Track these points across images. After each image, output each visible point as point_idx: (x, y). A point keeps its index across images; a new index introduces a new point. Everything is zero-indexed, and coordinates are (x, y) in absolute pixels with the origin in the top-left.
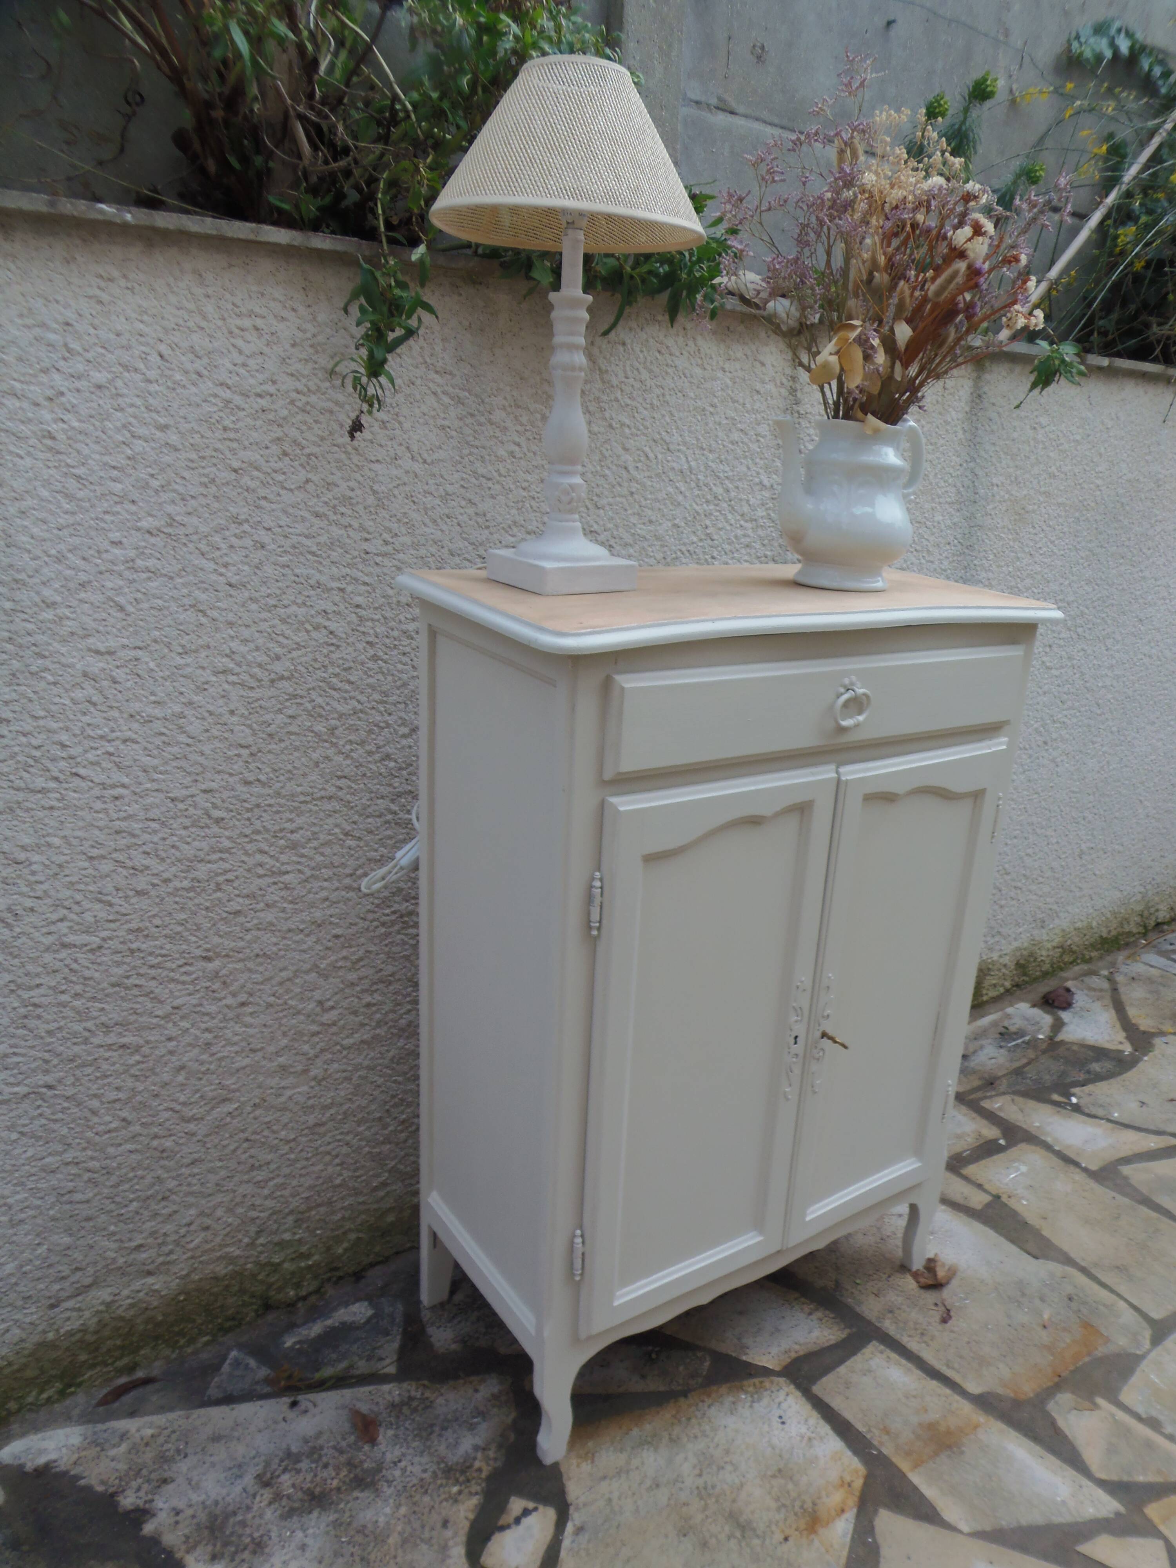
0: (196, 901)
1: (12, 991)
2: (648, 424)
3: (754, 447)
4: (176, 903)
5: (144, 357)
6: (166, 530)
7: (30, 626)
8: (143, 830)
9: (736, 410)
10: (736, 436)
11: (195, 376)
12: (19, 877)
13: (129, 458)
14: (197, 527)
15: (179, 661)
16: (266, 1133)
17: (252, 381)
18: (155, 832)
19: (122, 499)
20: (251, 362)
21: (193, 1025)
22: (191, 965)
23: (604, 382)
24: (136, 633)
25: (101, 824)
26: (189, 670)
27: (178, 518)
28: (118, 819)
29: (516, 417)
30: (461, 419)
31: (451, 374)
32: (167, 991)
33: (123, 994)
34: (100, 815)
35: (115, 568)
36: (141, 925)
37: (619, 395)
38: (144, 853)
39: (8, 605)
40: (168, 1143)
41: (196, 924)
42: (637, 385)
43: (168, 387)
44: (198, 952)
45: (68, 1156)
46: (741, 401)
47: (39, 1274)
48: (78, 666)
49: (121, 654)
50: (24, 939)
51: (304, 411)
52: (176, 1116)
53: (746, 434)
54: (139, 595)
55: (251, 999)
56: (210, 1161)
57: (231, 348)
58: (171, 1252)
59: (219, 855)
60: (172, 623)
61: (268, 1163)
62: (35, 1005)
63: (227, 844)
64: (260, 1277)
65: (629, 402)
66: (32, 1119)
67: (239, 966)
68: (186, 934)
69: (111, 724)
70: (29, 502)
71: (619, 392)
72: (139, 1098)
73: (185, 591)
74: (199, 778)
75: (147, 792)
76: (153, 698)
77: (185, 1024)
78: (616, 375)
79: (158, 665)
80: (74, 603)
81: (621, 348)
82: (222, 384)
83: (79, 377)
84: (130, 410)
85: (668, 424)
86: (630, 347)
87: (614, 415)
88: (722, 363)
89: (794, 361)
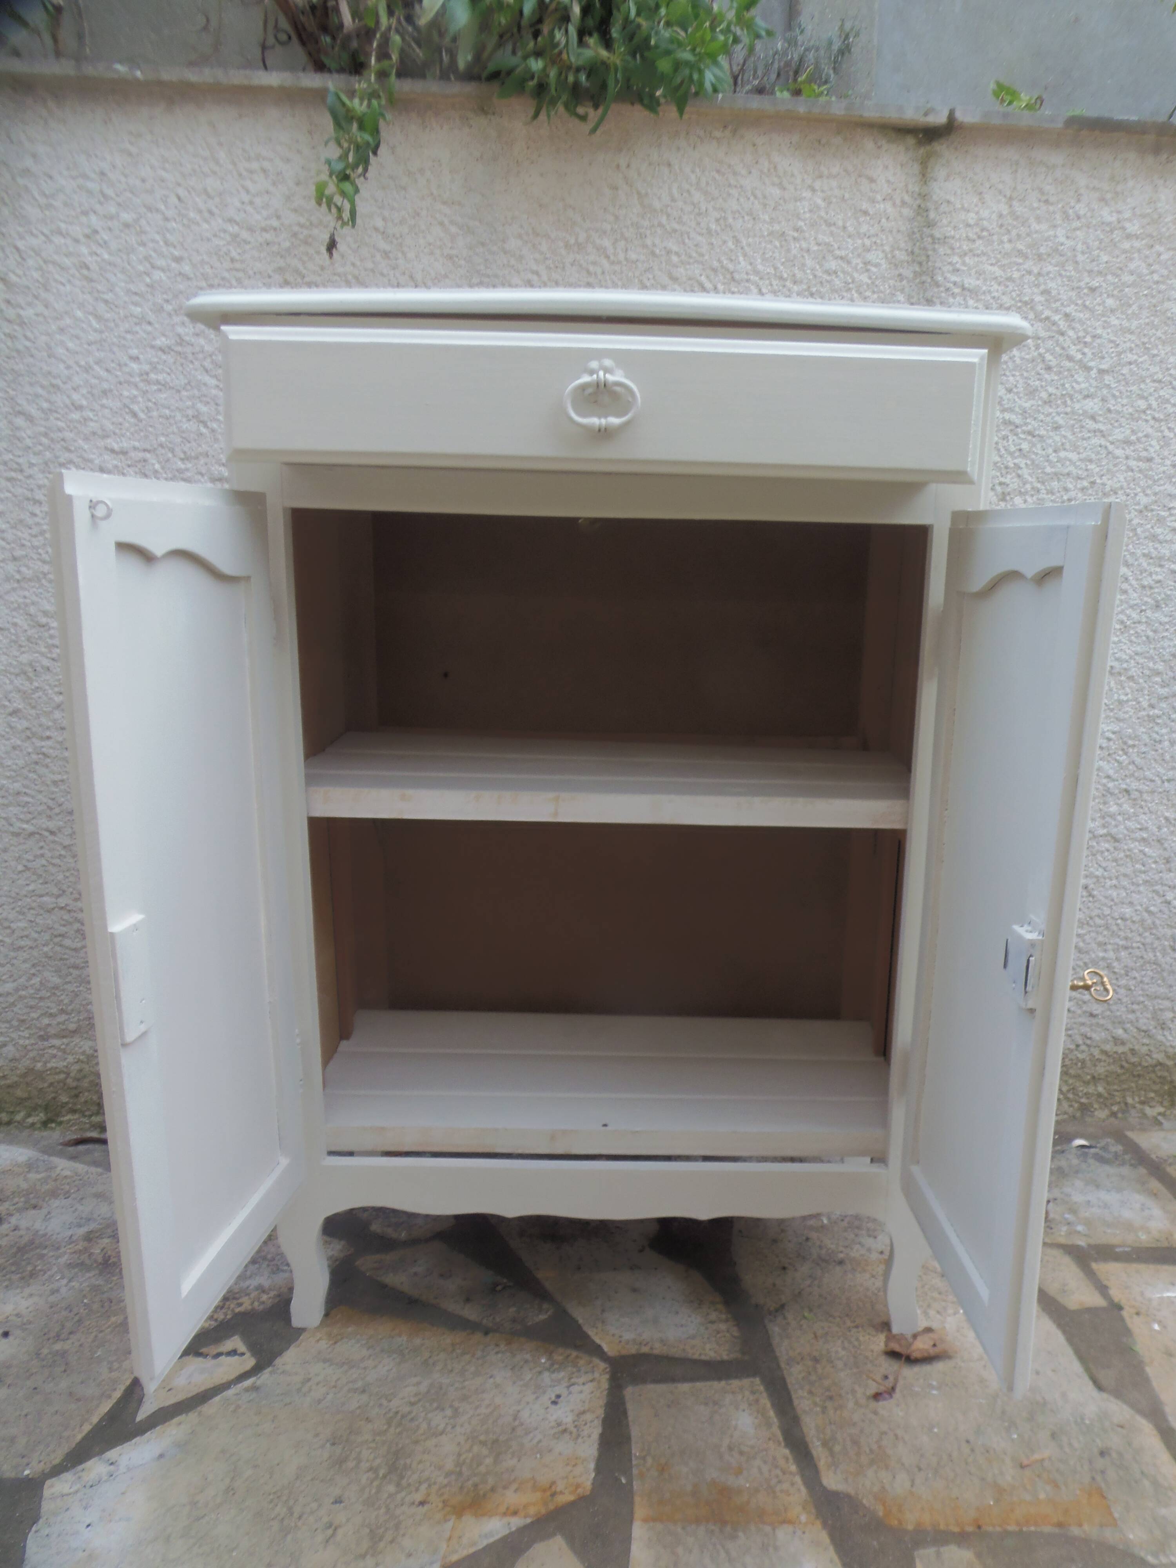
1: (29, 738)
2: (704, 251)
3: (864, 278)
5: (164, 200)
6: (176, 349)
7: (60, 424)
9: (832, 234)
10: (833, 265)
11: (206, 215)
12: (40, 638)
13: (148, 285)
19: (142, 320)
20: (258, 201)
23: (644, 207)
24: (146, 437)
27: (187, 338)
29: (534, 245)
30: (471, 248)
31: (460, 204)
35: (132, 380)
37: (664, 220)
39: (45, 405)
42: (688, 208)
43: (184, 225)
45: (62, 902)
46: (840, 223)
47: (32, 1003)
48: (97, 462)
49: (133, 454)
50: (40, 693)
53: (849, 262)
57: (241, 189)
60: (175, 430)
62: (44, 754)
65: (676, 226)
66: (36, 856)
70: (68, 321)
71: (665, 218)
73: (189, 403)
78: (659, 198)
79: (163, 468)
80: (97, 407)
81: (665, 170)
82: (231, 221)
83: (111, 218)
84: (151, 245)
85: (731, 251)
86: (677, 167)
87: (657, 241)
88: (809, 181)
89: (924, 175)
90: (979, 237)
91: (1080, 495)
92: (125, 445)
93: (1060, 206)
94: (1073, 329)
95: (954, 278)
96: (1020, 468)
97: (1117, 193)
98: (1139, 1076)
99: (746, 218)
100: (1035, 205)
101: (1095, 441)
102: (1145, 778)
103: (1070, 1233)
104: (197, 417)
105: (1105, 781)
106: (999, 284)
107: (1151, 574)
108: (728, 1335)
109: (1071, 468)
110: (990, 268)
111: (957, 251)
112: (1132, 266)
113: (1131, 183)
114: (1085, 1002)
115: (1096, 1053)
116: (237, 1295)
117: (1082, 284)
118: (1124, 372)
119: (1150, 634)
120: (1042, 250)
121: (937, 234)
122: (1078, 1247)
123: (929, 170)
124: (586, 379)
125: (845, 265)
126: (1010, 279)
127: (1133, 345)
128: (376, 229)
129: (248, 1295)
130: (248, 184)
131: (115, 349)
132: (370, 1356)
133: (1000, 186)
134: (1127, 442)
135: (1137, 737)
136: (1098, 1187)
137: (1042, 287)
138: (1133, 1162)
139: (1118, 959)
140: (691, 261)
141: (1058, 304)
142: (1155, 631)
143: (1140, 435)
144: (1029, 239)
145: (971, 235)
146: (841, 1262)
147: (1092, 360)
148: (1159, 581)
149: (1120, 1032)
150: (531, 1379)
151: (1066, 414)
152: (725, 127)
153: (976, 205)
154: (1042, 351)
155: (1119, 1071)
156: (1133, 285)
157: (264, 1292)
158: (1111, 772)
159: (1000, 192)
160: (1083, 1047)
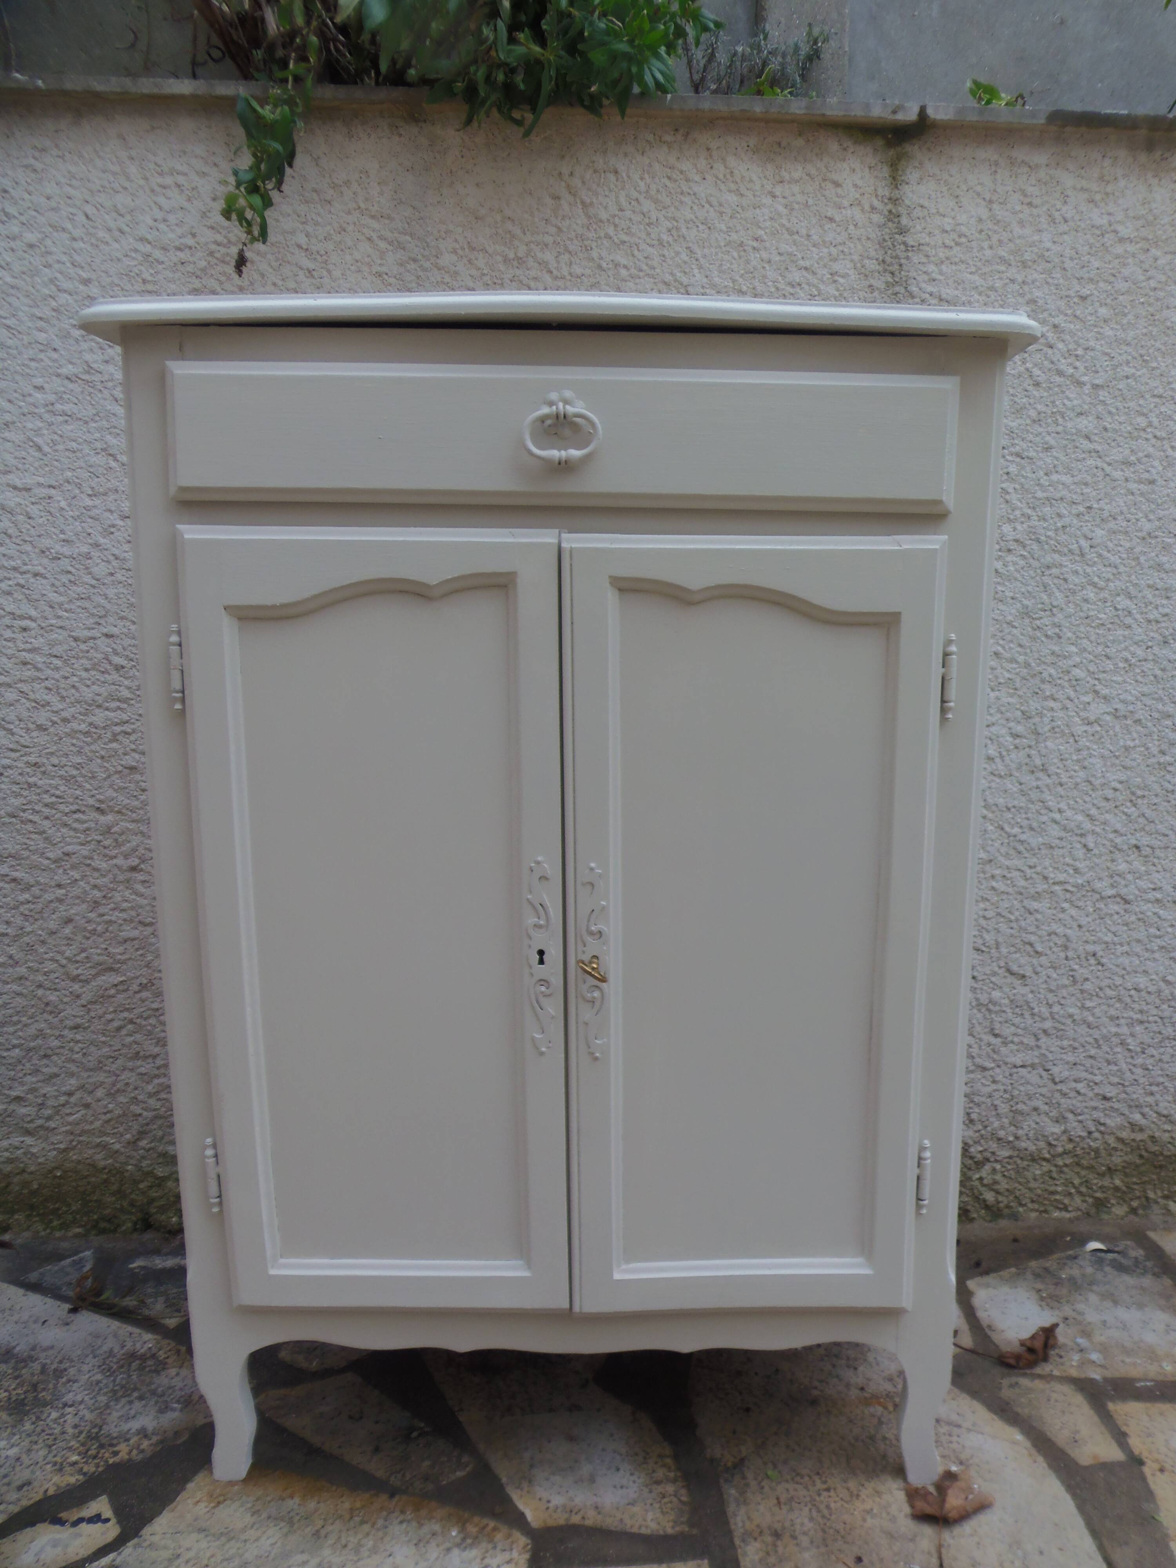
0: (93, 747)
2: (655, 263)
4: (73, 745)
5: (71, 218)
6: (83, 377)
8: (48, 665)
9: (795, 243)
11: (117, 233)
13: (54, 310)
14: (111, 374)
15: (88, 502)
16: (152, 1021)
17: (171, 235)
18: (57, 669)
19: (45, 347)
20: (172, 218)
21: (84, 877)
22: (83, 812)
23: (589, 217)
24: (51, 472)
25: (9, 652)
26: (97, 512)
28: (24, 650)
29: (470, 261)
30: (401, 265)
31: (389, 217)
32: (59, 834)
33: (18, 827)
34: (10, 644)
35: (36, 411)
36: (38, 760)
37: (611, 231)
38: (47, 688)
40: (53, 997)
41: (91, 772)
42: (637, 218)
43: (92, 244)
44: (91, 801)
46: (804, 232)
49: (36, 491)
51: (223, 262)
52: (62, 970)
53: (814, 273)
54: (56, 437)
55: (142, 866)
56: (93, 1032)
57: (153, 205)
58: (49, 1118)
59: (118, 704)
60: (83, 465)
61: (155, 1057)
63: (126, 693)
64: (141, 1186)
65: (624, 238)
67: (131, 826)
68: (80, 779)
69: (24, 557)
72: (26, 939)
73: (98, 435)
74: (102, 621)
75: (51, 628)
76: (62, 536)
77: (76, 875)
78: (606, 208)
79: (69, 505)
81: (612, 177)
82: (142, 239)
83: (14, 239)
84: (57, 266)
85: (685, 262)
86: (624, 175)
87: (604, 253)
88: (769, 187)
89: (894, 178)
90: (957, 244)
91: (1075, 521)
92: (29, 481)
93: (1045, 209)
94: (1063, 341)
95: (930, 289)
96: (1008, 493)
97: (1107, 194)
98: (1161, 1167)
99: (701, 227)
100: (1018, 208)
101: (1091, 462)
102: (1157, 833)
103: (1083, 1364)
104: (105, 450)
105: (1112, 836)
106: (980, 294)
107: (1157, 607)
108: (674, 1499)
109: (1064, 493)
110: (968, 276)
111: (933, 259)
112: (1126, 272)
113: (1122, 183)
114: (1096, 1084)
115: (1111, 1140)
116: (115, 1442)
117: (1072, 293)
118: (1120, 387)
119: (1159, 673)
120: (1027, 256)
121: (911, 242)
122: (1092, 1381)
123: (900, 172)
124: (545, 410)
125: (810, 277)
126: (992, 288)
127: (1130, 358)
128: (299, 246)
129: (127, 1440)
130: (162, 200)
131: (18, 378)
132: (254, 1524)
133: (979, 188)
134: (1127, 463)
135: (1146, 787)
136: (1116, 1303)
137: (1028, 296)
138: (1156, 1270)
139: (1132, 1035)
140: (641, 274)
141: (1046, 314)
142: (1163, 670)
143: (1141, 454)
144: (1011, 245)
145: (947, 242)
146: (814, 1402)
147: (1085, 375)
148: (1166, 615)
149: (1137, 1117)
150: (437, 1559)
151: (1058, 433)
152: (676, 130)
153: (953, 210)
154: (1028, 365)
155: (1138, 1161)
156: (1128, 292)
157: (146, 1436)
158: (1118, 826)
159: (978, 194)
160: (1096, 1135)
